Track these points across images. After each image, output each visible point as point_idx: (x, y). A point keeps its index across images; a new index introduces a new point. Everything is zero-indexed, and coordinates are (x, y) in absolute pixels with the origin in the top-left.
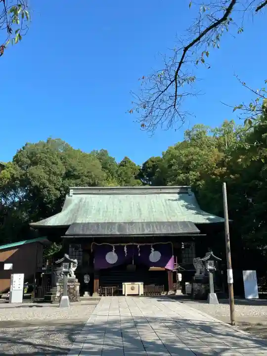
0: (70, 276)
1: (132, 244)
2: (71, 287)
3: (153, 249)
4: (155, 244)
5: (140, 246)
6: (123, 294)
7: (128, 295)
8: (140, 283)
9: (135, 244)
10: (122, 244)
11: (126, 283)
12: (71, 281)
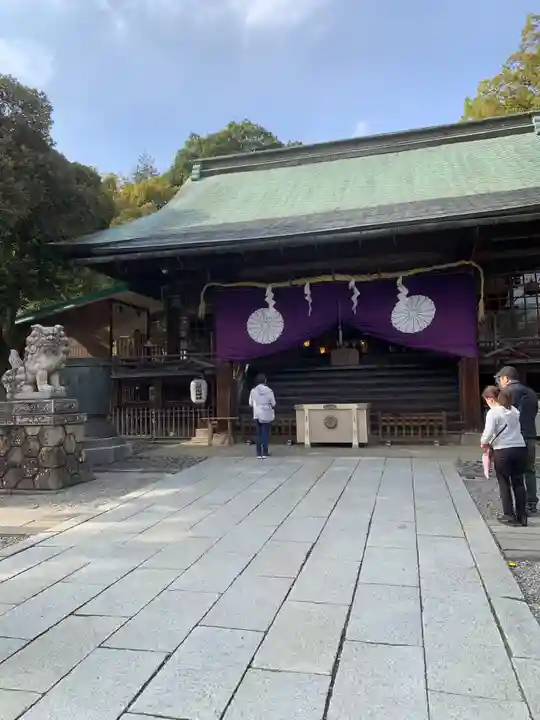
0: (36, 390)
1: (329, 279)
2: (30, 431)
3: (404, 291)
4: (412, 272)
5: (357, 284)
6: (298, 441)
7: (314, 445)
8: (354, 406)
9: (340, 278)
10: (298, 282)
11: (307, 407)
12: (34, 408)
